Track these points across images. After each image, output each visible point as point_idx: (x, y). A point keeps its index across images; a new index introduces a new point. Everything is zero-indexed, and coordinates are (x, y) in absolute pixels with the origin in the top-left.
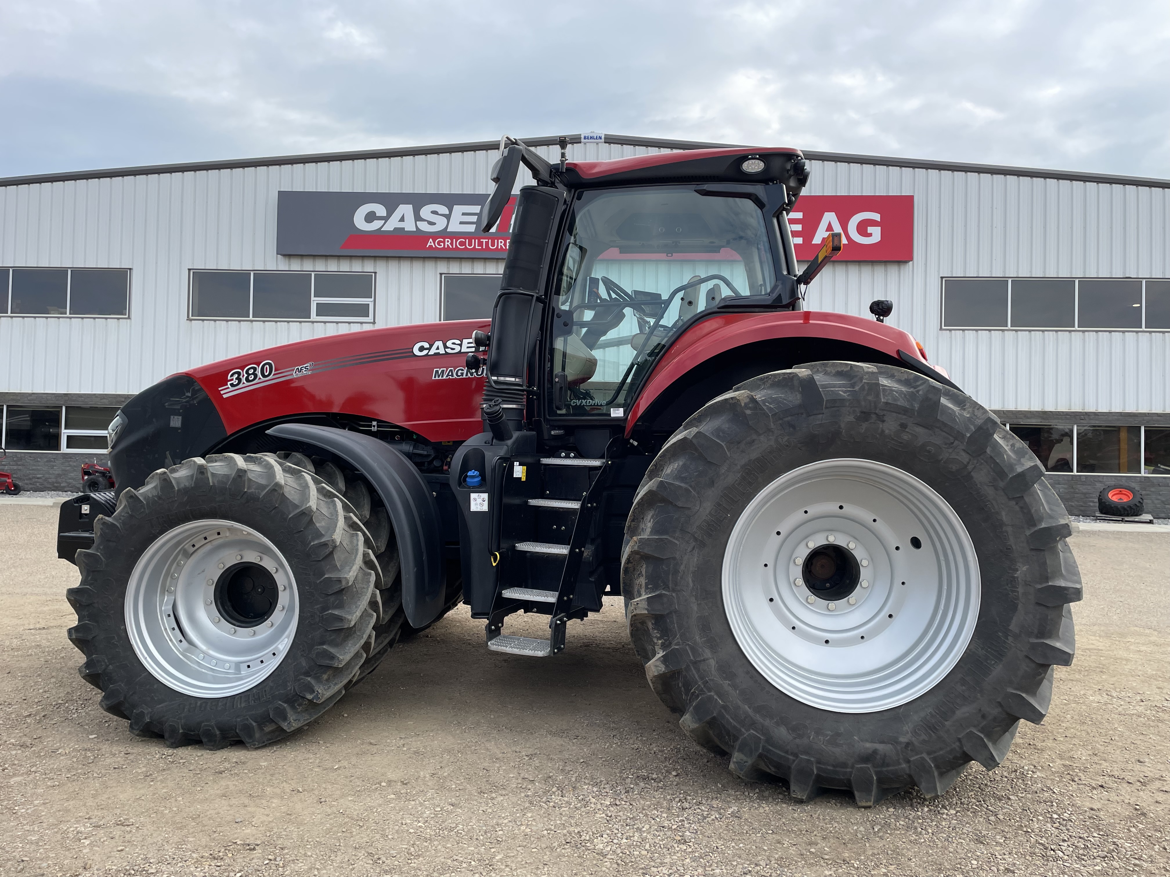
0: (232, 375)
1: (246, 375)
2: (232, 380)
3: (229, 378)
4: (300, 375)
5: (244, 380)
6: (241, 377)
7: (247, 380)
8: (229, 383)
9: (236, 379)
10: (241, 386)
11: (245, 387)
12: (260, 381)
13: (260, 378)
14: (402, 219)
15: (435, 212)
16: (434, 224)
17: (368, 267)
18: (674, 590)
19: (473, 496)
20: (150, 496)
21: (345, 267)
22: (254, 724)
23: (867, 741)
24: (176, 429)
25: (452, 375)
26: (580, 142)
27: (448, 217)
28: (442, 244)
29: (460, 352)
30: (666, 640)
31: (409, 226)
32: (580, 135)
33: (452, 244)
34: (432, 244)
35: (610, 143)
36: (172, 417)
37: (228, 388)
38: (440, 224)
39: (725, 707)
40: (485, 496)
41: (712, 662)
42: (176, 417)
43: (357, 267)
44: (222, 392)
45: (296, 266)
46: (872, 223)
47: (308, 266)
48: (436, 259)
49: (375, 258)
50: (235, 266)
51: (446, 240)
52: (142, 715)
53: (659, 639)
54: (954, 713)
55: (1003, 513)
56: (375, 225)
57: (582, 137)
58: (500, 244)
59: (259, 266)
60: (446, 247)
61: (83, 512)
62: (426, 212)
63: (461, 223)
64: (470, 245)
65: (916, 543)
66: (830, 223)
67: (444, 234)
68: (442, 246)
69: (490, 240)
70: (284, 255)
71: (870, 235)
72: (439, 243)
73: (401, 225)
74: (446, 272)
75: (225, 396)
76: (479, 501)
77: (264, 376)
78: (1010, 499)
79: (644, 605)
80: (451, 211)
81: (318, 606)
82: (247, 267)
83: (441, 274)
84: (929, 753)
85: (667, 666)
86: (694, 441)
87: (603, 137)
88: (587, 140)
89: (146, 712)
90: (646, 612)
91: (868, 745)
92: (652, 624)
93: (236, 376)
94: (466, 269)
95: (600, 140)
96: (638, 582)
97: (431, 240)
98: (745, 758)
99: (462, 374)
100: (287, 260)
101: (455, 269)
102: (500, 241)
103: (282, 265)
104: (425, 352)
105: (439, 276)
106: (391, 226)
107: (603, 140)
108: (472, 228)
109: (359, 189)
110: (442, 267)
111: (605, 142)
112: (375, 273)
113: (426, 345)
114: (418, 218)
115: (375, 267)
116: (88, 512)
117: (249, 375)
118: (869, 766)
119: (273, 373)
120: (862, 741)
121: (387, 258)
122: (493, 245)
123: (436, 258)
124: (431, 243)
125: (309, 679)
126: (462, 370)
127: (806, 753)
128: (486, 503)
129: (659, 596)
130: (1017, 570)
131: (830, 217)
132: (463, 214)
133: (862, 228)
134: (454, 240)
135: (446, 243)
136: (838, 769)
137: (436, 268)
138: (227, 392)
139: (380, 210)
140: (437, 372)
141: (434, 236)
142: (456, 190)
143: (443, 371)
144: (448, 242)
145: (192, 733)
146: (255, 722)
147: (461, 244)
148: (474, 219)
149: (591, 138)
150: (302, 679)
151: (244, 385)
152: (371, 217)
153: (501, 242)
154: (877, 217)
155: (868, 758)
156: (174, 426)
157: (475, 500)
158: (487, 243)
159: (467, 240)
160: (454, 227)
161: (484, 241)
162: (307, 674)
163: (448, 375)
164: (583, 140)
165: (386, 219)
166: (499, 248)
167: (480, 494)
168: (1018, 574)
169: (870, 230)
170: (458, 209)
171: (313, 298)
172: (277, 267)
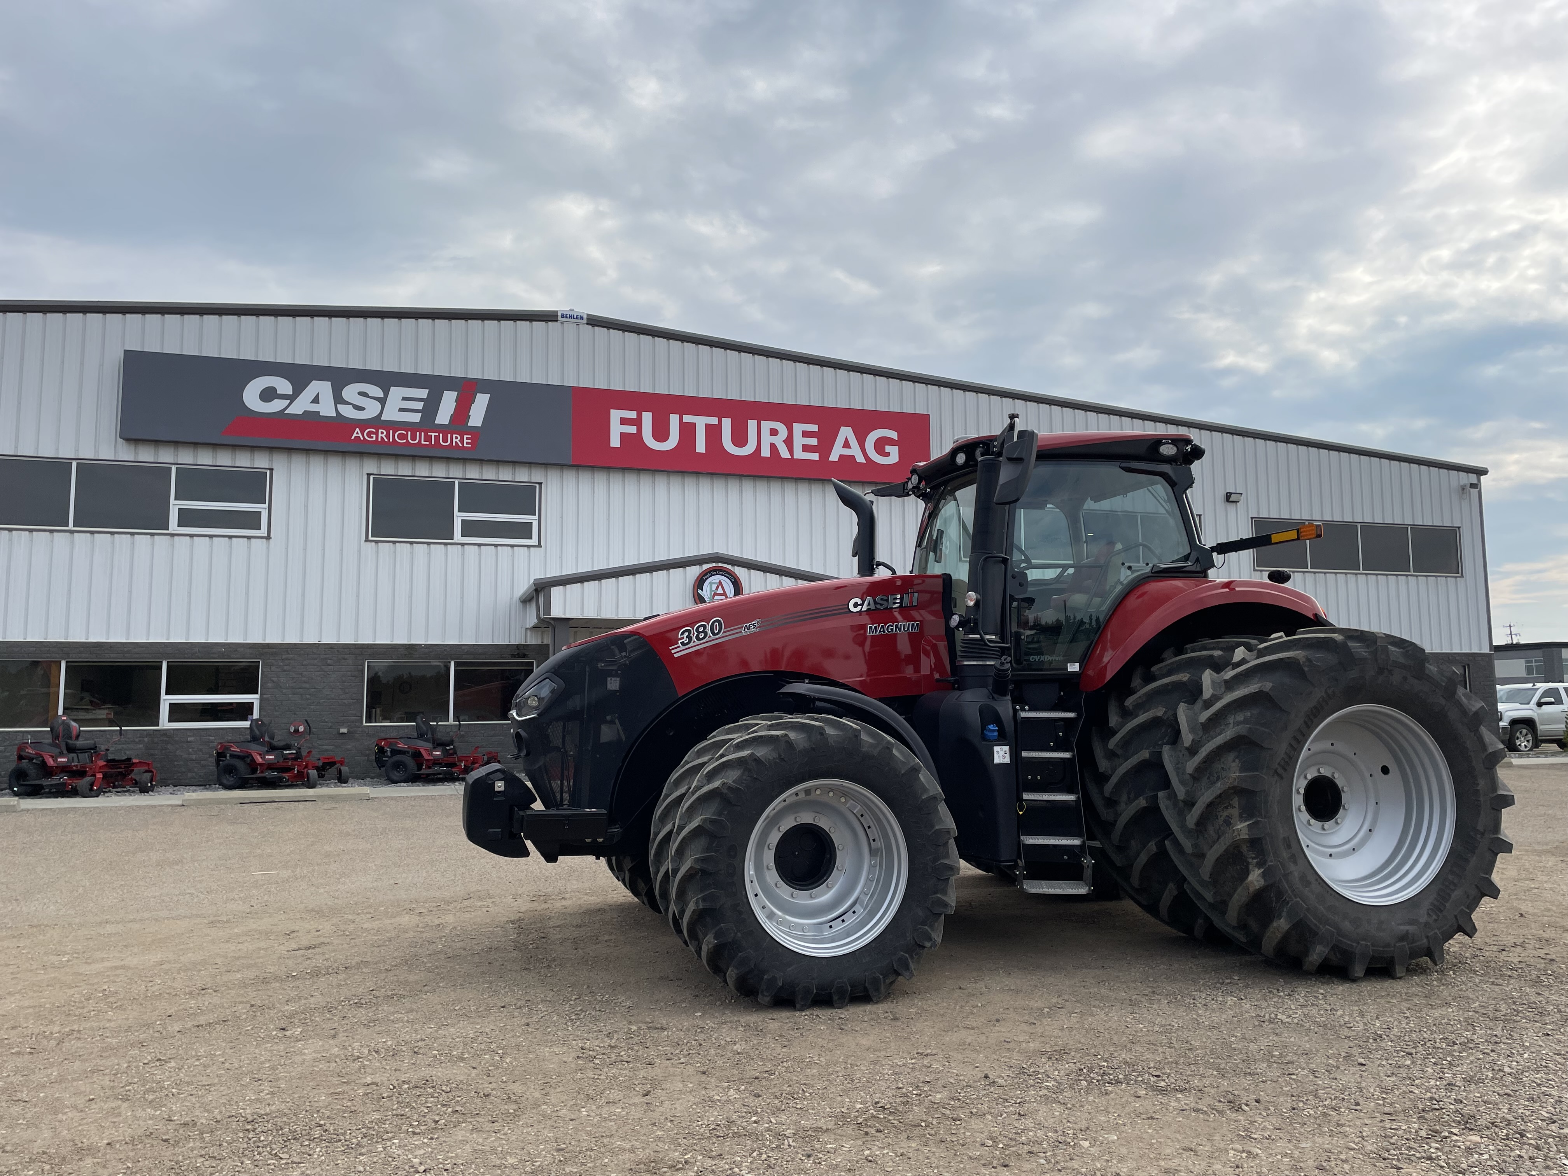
0: (682, 634)
1: (696, 633)
2: (683, 638)
3: (679, 637)
4: (749, 632)
5: (694, 638)
6: (692, 635)
7: (698, 638)
8: (679, 642)
9: (687, 637)
10: (691, 644)
11: (696, 645)
12: (710, 639)
13: (710, 636)
14: (316, 400)
15: (363, 394)
16: (363, 409)
17: (261, 461)
18: (1265, 817)
19: (996, 749)
20: (771, 758)
21: (224, 460)
22: (881, 977)
23: (1401, 924)
24: (615, 692)
25: (884, 631)
26: (557, 321)
27: (383, 401)
28: (374, 436)
29: (887, 608)
30: (1261, 859)
31: (327, 409)
32: (557, 311)
33: (388, 436)
34: (360, 435)
35: (593, 325)
36: (609, 679)
37: (679, 647)
38: (372, 410)
39: (1308, 910)
40: (1007, 748)
41: (1296, 874)
42: (613, 679)
43: (243, 461)
44: (673, 651)
45: (146, 456)
46: (890, 441)
47: (166, 456)
48: (361, 454)
49: (272, 449)
50: (47, 451)
51: (380, 431)
52: (774, 979)
53: (1253, 858)
54: (1450, 896)
55: (1468, 742)
56: (276, 406)
57: (559, 314)
58: (454, 440)
59: (87, 453)
60: (380, 440)
61: (497, 789)
62: (350, 392)
63: (401, 410)
64: (414, 439)
65: (1385, 770)
66: (846, 438)
67: (377, 423)
68: (374, 439)
69: (441, 435)
70: (128, 440)
71: (888, 455)
72: (369, 434)
73: (314, 408)
74: (375, 473)
75: (676, 656)
76: (1001, 753)
77: (714, 634)
78: (1471, 731)
79: (1246, 831)
80: (386, 394)
81: (930, 857)
82: (66, 452)
83: (369, 475)
84: (1439, 929)
85: (1265, 881)
86: (1271, 694)
87: (585, 317)
88: (565, 319)
89: (777, 976)
90: (1247, 837)
91: (1402, 928)
92: (1247, 847)
93: (687, 634)
94: (405, 470)
95: (581, 321)
96: (1225, 814)
97: (357, 430)
98: (1323, 949)
99: (892, 629)
100: (132, 447)
101: (388, 469)
102: (454, 436)
103: (126, 454)
104: (859, 608)
105: (365, 477)
106: (298, 407)
107: (585, 321)
108: (416, 418)
109: (247, 355)
110: (371, 466)
111: (587, 324)
112: (271, 470)
113: (859, 601)
114: (338, 399)
115: (271, 461)
116: (502, 789)
117: (699, 633)
118: (1405, 943)
119: (723, 630)
120: (1398, 925)
121: (290, 450)
122: (445, 441)
123: (362, 452)
124: (357, 433)
125: (926, 927)
126: (892, 626)
127: (1364, 940)
128: (1008, 756)
129: (1257, 823)
130: (1478, 784)
131: (846, 432)
132: (404, 399)
133: (881, 445)
134: (391, 431)
135: (380, 435)
136: (1386, 949)
137: (362, 466)
138: (678, 651)
139: (284, 386)
140: (871, 628)
141: (363, 424)
142: (391, 366)
143: (876, 627)
144: (382, 434)
145: (823, 993)
146: (881, 975)
147: (401, 437)
148: (420, 406)
149: (571, 317)
150: (920, 928)
151: (695, 644)
152: (268, 395)
153: (456, 438)
154: (894, 435)
155: (1403, 937)
156: (611, 689)
157: (998, 752)
158: (437, 438)
159: (409, 433)
160: (391, 414)
161: (433, 434)
162: (924, 923)
163: (880, 631)
164: (559, 318)
165: (292, 398)
166: (454, 444)
167: (1003, 747)
168: (1479, 788)
169: (888, 449)
170: (396, 393)
171: (172, 500)
172: (115, 457)
